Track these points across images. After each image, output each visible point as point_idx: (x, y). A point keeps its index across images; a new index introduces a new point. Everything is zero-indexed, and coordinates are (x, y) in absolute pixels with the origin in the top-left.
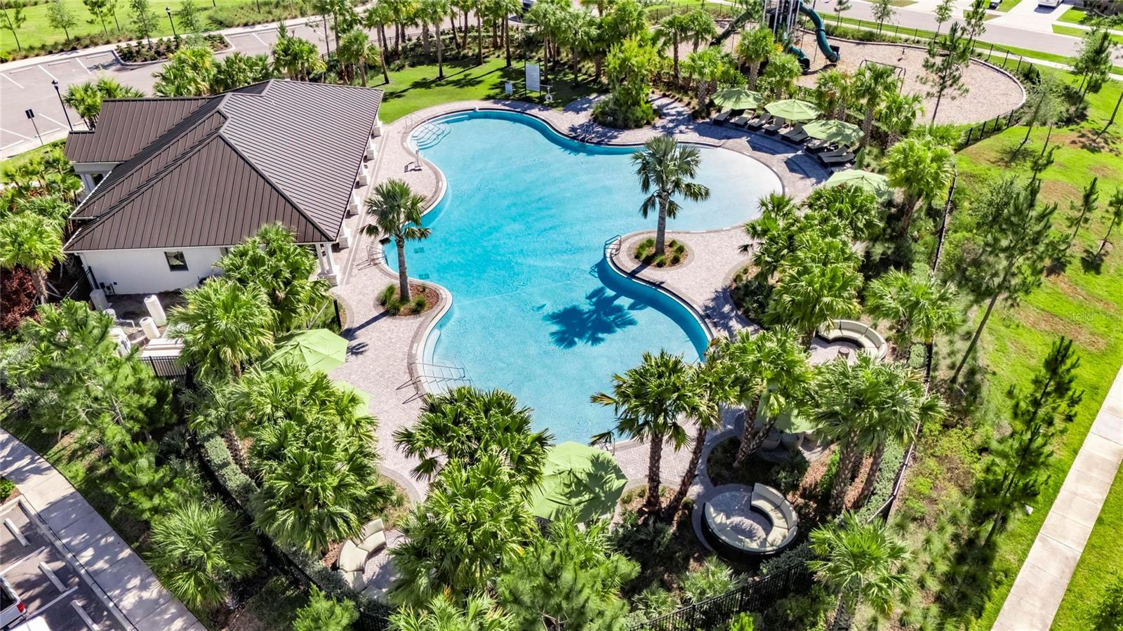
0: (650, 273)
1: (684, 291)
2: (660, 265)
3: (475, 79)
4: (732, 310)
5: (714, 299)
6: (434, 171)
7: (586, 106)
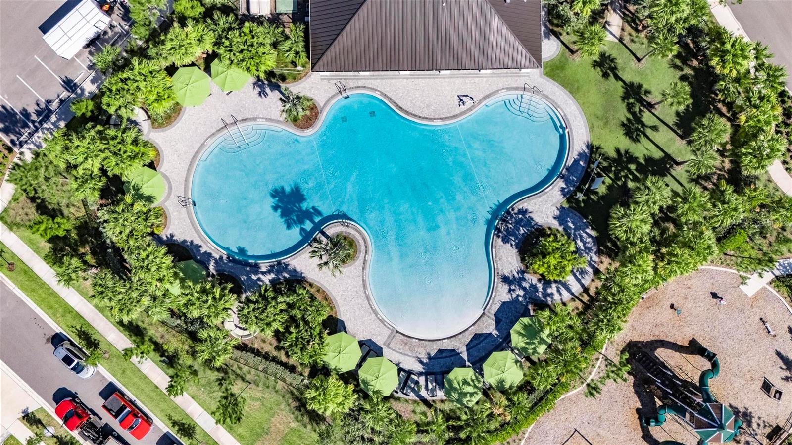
3: (642, 136)
4: (284, 277)
5: (294, 270)
6: (457, 115)
7: (571, 225)
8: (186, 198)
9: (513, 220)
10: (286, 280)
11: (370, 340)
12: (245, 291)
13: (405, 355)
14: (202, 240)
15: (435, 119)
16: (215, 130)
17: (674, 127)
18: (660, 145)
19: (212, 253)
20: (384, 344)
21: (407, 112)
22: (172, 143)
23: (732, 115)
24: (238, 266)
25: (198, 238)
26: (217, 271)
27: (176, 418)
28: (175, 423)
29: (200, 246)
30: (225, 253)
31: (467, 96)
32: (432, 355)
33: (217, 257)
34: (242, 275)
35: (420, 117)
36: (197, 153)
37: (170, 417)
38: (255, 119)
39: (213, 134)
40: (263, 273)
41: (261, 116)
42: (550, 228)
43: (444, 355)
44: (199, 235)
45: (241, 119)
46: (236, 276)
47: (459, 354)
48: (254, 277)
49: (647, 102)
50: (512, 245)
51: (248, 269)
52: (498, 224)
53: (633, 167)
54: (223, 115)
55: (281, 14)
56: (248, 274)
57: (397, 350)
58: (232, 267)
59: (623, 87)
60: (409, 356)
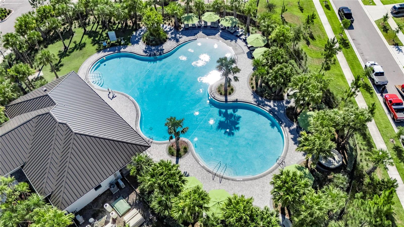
0: (230, 98)
1: (245, 99)
2: (230, 94)
3: (81, 43)
4: (262, 99)
5: (254, 97)
6: (122, 94)
7: (137, 39)
8: (279, 164)
9: (151, 52)
10: (262, 97)
11: (248, 58)
12: (286, 107)
13: (240, 46)
14: (288, 140)
15: (131, 100)
16: (230, 181)
17: (70, 39)
18: (81, 38)
19: (288, 132)
20: (244, 53)
21: (137, 111)
22: (261, 197)
23: (53, 30)
24: (280, 118)
25: (290, 143)
26: (293, 123)
27: (368, 94)
28: (371, 93)
29: (292, 138)
30: (281, 127)
31: (109, 97)
32: (230, 40)
33: (287, 128)
34: (282, 113)
35: (135, 105)
36: (251, 179)
37: (372, 97)
38: (203, 167)
39: (233, 180)
40: (270, 107)
41: (199, 166)
42: (144, 42)
43: (226, 38)
44: (288, 143)
45: (210, 174)
46: (285, 115)
47: (220, 35)
48: (276, 108)
49: (65, 50)
50: (162, 47)
51: (276, 113)
52: (158, 55)
53: (97, 39)
54: (217, 184)
55: (130, 205)
56: (278, 111)
57: (241, 49)
58: (284, 119)
59: (63, 58)
60: (239, 45)
